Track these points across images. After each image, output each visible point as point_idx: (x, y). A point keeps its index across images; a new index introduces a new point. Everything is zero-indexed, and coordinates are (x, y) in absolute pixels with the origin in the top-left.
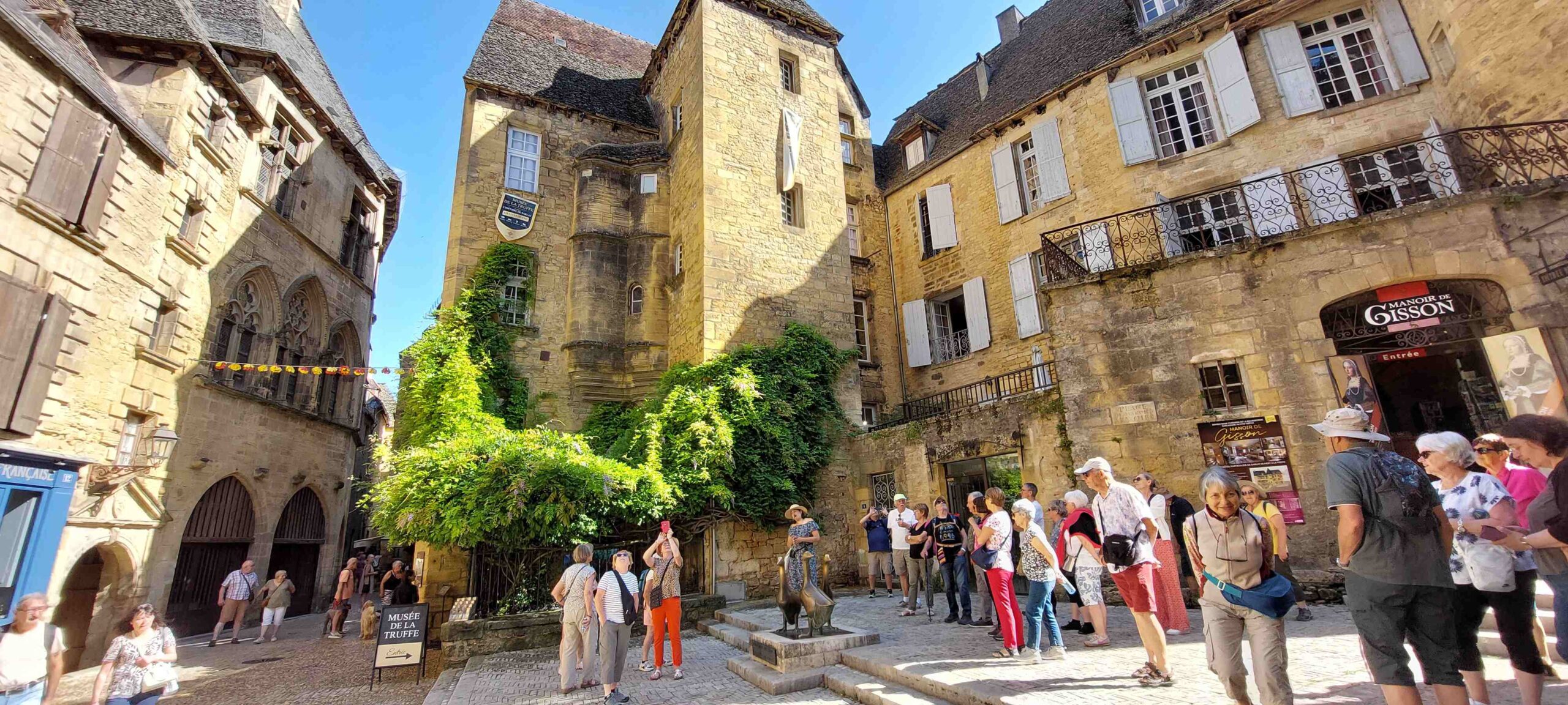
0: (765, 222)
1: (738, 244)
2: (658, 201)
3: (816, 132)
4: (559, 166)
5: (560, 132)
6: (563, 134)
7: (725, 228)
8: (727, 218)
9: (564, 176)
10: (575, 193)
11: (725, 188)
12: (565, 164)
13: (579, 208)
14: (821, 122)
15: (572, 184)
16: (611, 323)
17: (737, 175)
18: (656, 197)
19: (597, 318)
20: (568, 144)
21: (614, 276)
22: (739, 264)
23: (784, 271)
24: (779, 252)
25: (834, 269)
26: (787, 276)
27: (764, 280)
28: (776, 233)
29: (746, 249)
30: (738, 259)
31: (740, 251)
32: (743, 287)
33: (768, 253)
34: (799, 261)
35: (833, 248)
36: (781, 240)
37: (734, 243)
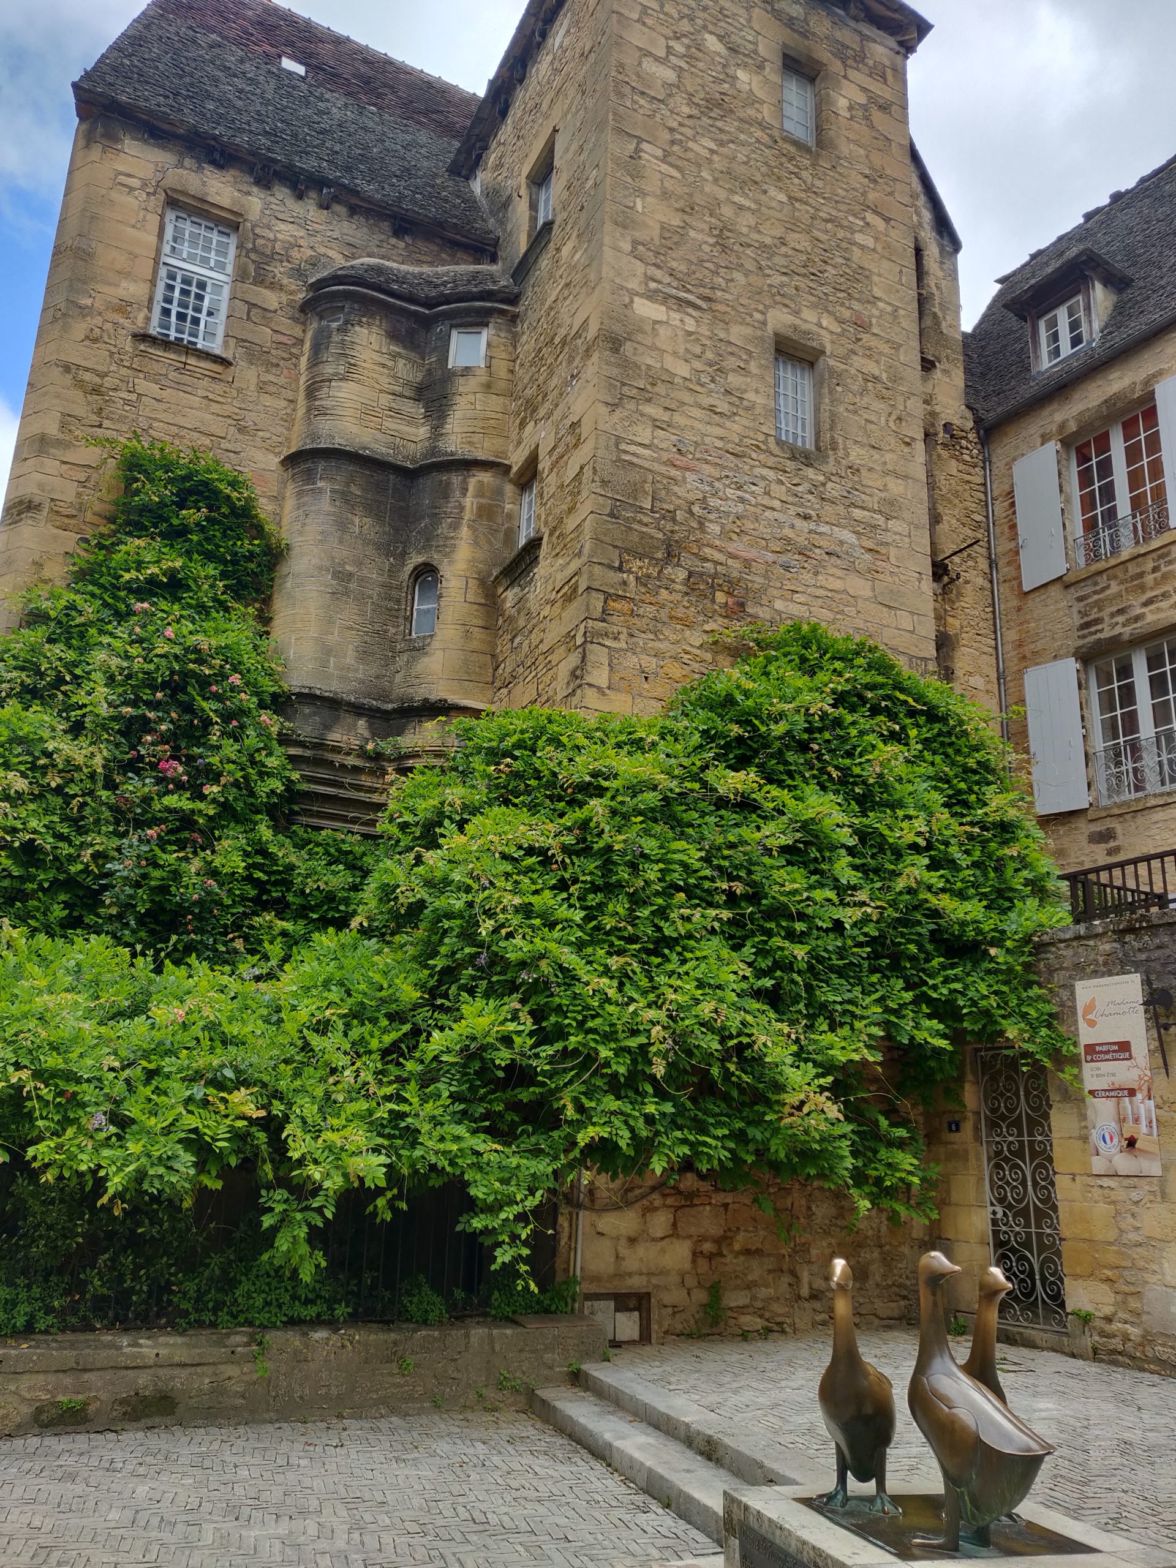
0: (736, 427)
1: (673, 472)
2: (488, 387)
3: (859, 238)
4: (271, 299)
5: (282, 226)
6: (285, 232)
7: (644, 434)
8: (649, 409)
9: (284, 323)
10: (304, 360)
11: (648, 341)
12: (284, 298)
13: (311, 392)
14: (870, 217)
15: (300, 342)
16: (364, 654)
17: (675, 316)
18: (484, 379)
19: (334, 638)
20: (295, 253)
21: (378, 547)
22: (674, 520)
23: (776, 546)
24: (766, 501)
25: (893, 552)
26: (783, 558)
27: (730, 562)
28: (762, 457)
29: (690, 487)
30: (671, 508)
31: (676, 489)
32: (682, 575)
33: (742, 500)
34: (813, 526)
35: (891, 504)
36: (771, 475)
37: (663, 469)
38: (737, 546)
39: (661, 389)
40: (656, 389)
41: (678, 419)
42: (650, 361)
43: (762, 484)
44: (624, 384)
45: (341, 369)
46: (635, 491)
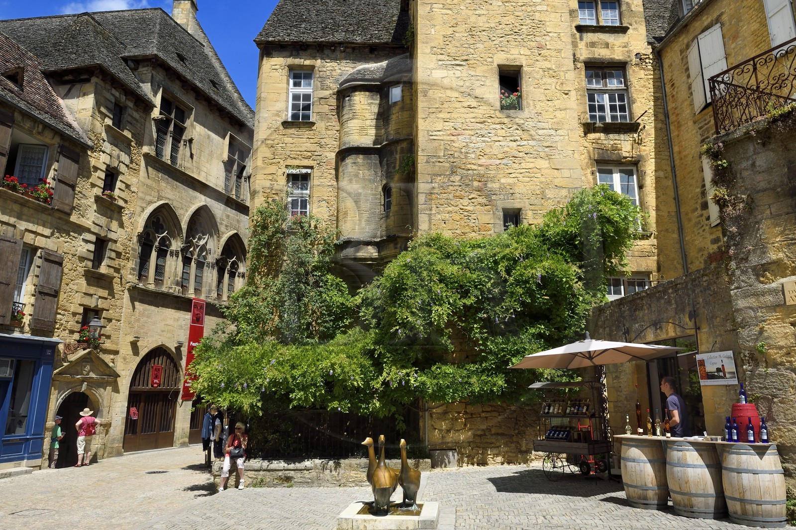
0: (480, 111)
1: (453, 138)
2: (402, 108)
6: (330, 66)
7: (440, 125)
9: (332, 101)
11: (439, 87)
12: (331, 92)
16: (369, 222)
17: (452, 72)
18: (401, 105)
19: (357, 218)
21: (370, 180)
22: (454, 158)
23: (500, 156)
24: (496, 138)
25: (559, 145)
26: (504, 161)
27: (480, 168)
28: (493, 120)
29: (459, 142)
30: (452, 153)
31: (454, 144)
32: (458, 178)
33: (484, 142)
34: (518, 143)
35: (558, 123)
36: (498, 126)
37: (448, 138)
38: (483, 161)
39: (446, 105)
40: (444, 106)
41: (453, 115)
42: (440, 95)
43: (493, 131)
44: (429, 108)
45: (351, 116)
46: (437, 149)
